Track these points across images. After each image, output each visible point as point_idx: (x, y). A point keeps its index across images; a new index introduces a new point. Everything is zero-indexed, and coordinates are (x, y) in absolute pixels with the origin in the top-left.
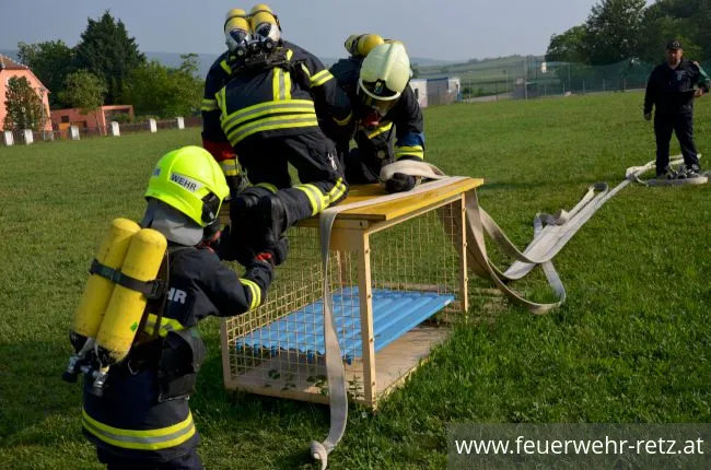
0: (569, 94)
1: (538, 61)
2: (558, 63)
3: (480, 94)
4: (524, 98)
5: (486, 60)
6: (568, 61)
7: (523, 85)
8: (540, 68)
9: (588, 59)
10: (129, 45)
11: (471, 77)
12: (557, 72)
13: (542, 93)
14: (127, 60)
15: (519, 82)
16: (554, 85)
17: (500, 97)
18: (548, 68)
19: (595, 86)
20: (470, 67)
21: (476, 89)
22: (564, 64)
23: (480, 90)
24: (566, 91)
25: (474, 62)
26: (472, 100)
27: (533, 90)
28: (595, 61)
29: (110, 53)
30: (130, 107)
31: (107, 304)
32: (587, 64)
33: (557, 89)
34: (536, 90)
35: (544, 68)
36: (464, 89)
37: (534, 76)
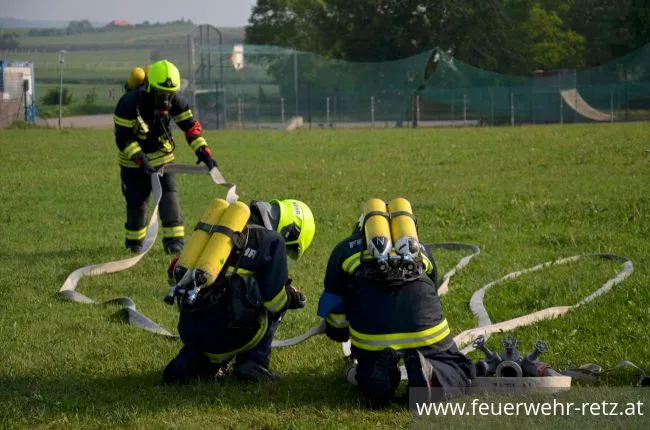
0: (298, 122)
2: (275, 50)
6: (297, 44)
7: (188, 96)
8: (230, 56)
9: (338, 45)
11: (64, 63)
12: (273, 69)
13: (233, 117)
16: (263, 98)
18: (247, 57)
19: (352, 109)
21: (78, 93)
22: (289, 52)
23: (90, 98)
24: (290, 115)
26: (67, 122)
27: (213, 107)
28: (356, 52)
31: (204, 247)
32: (337, 56)
33: (268, 110)
34: (218, 108)
35: (238, 58)
36: (44, 93)
37: (215, 74)
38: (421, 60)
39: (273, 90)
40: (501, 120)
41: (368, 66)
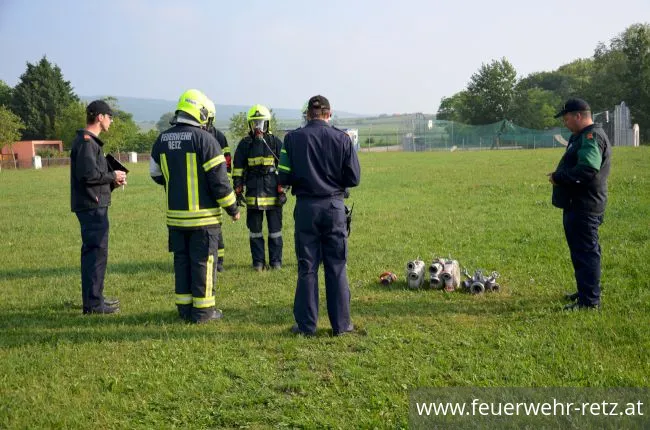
0: (455, 148)
1: (426, 118)
2: (447, 122)
3: (380, 145)
4: (412, 150)
5: (394, 116)
6: (454, 120)
7: (411, 138)
8: (427, 124)
9: (468, 120)
10: (63, 87)
11: (371, 129)
12: (447, 129)
13: (428, 147)
14: (61, 101)
15: (409, 135)
16: (443, 139)
17: (390, 148)
18: (434, 124)
20: (378, 121)
21: (378, 139)
22: (452, 122)
24: (451, 146)
25: (383, 116)
26: (371, 150)
27: (420, 143)
28: (475, 122)
29: (45, 95)
30: (60, 142)
32: (468, 123)
33: (441, 144)
34: (422, 144)
35: (430, 124)
36: (365, 139)
37: (422, 131)
38: (500, 124)
39: (446, 136)
40: (531, 147)
41: (479, 127)
